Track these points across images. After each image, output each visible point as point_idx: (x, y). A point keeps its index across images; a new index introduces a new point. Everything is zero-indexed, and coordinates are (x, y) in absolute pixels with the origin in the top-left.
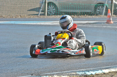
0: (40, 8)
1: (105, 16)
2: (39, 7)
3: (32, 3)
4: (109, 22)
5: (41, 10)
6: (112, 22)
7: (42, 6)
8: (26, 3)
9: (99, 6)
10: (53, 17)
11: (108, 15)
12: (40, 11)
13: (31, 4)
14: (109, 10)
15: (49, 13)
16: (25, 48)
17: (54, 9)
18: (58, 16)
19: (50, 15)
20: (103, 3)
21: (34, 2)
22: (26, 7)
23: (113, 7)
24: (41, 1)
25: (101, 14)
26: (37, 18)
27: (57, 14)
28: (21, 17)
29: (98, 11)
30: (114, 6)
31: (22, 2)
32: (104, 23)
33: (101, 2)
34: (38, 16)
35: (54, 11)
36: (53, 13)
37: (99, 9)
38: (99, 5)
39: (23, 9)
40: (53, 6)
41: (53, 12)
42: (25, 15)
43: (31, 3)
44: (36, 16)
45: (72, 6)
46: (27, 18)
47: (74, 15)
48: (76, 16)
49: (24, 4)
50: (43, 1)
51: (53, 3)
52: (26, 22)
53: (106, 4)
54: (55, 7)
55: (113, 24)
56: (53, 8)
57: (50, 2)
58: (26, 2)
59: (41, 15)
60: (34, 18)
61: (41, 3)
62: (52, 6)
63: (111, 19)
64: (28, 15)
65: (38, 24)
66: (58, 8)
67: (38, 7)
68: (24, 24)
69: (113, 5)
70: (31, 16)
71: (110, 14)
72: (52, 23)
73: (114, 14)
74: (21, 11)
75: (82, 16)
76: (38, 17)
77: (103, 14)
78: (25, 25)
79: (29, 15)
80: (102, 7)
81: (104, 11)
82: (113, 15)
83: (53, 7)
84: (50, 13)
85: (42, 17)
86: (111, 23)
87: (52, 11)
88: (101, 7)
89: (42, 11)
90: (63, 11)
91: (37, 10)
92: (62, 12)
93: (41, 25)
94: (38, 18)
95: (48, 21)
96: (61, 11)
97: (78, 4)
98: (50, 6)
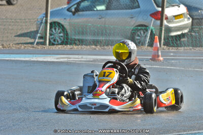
0: (37, 32)
1: (149, 47)
2: (35, 29)
3: (24, 22)
4: (157, 58)
5: (39, 35)
6: (161, 58)
7: (40, 28)
8: (13, 22)
9: (140, 30)
10: (59, 48)
11: (154, 46)
12: (37, 38)
13: (21, 24)
14: (157, 37)
15: (52, 41)
16: (9, 102)
17: (61, 35)
18: (68, 46)
19: (53, 44)
20: (146, 24)
21: (27, 22)
22: (12, 29)
23: (163, 32)
24: (39, 20)
25: (142, 45)
26: (31, 49)
27: (67, 43)
28: (3, 47)
29: (137, 39)
30: (165, 30)
31: (5, 20)
32: (147, 60)
33: (142, 23)
34: (32, 45)
35: (62, 38)
36: (60, 42)
37: (138, 36)
38: (139, 28)
39: (8, 33)
40: (59, 29)
41: (59, 40)
42: (11, 44)
43: (21, 22)
44: (30, 45)
45: (92, 29)
46: (14, 48)
47: (96, 46)
48: (99, 47)
49: (10, 25)
50: (42, 21)
51: (59, 24)
52: (12, 55)
53: (151, 27)
54: (62, 30)
55: (163, 62)
56: (60, 33)
57: (55, 22)
58: (13, 20)
59: (38, 43)
60: (26, 48)
61: (39, 23)
62: (57, 29)
63: (160, 54)
64: (15, 44)
65: (32, 59)
66: (69, 31)
67: (33, 30)
68: (8, 60)
69: (163, 29)
70: (21, 46)
71: (158, 43)
72: (57, 59)
73: (164, 45)
74: (3, 37)
75: (110, 46)
76: (33, 47)
77: (147, 45)
78: (11, 60)
79: (18, 44)
80: (144, 33)
81: (148, 39)
82: (162, 46)
83: (59, 31)
84: (54, 40)
85: (40, 47)
86: (159, 60)
87: (57, 38)
88: (142, 33)
89: (41, 38)
90: (77, 38)
91: (32, 35)
92: (75, 40)
93: (37, 61)
94: (34, 49)
95: (50, 54)
96: (73, 37)
97: (103, 26)
98: (55, 29)
